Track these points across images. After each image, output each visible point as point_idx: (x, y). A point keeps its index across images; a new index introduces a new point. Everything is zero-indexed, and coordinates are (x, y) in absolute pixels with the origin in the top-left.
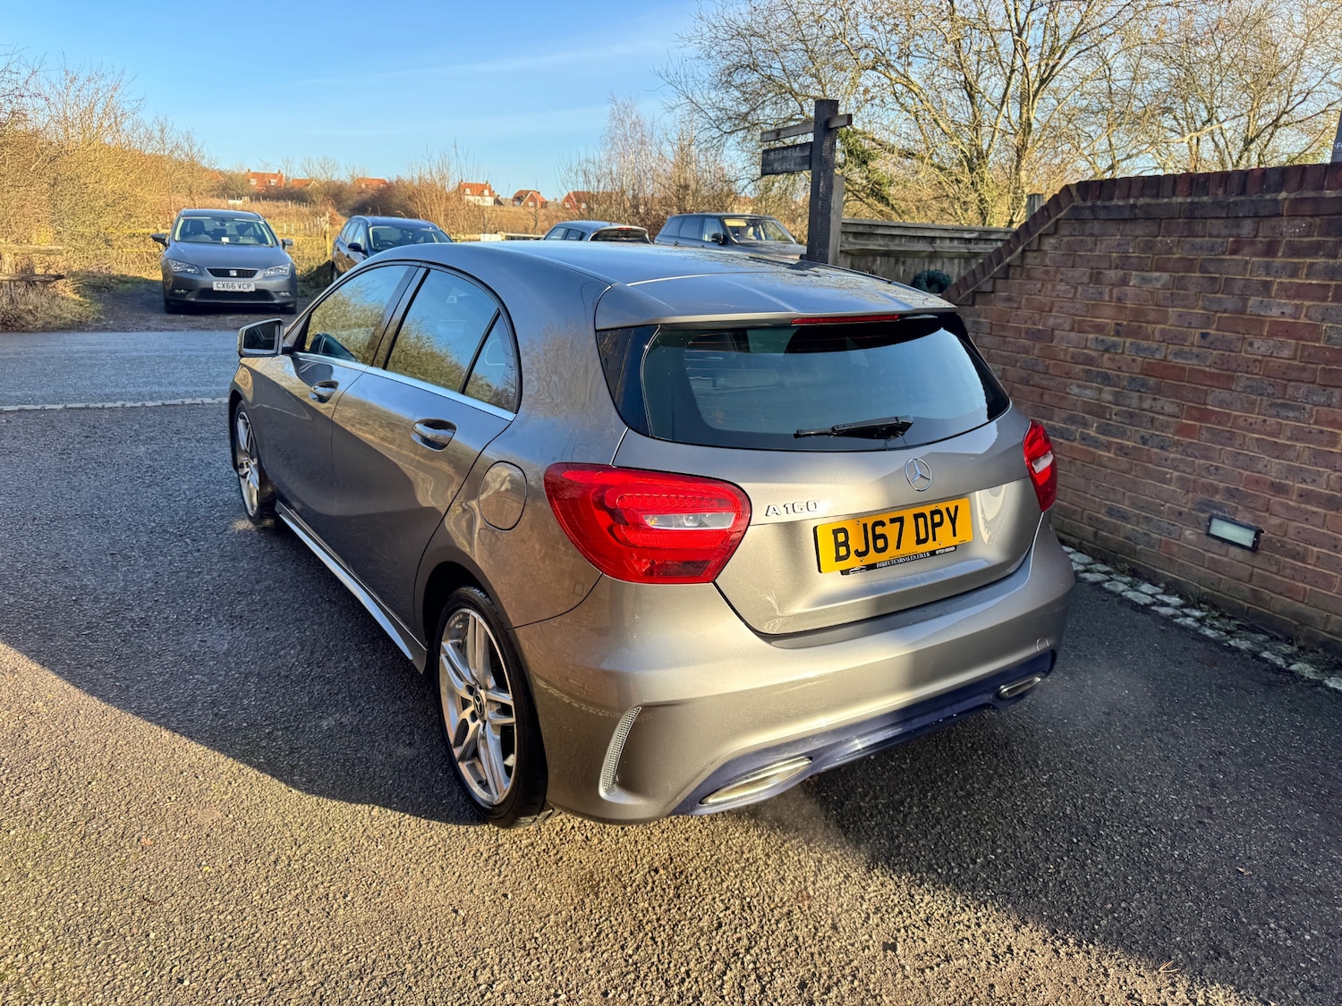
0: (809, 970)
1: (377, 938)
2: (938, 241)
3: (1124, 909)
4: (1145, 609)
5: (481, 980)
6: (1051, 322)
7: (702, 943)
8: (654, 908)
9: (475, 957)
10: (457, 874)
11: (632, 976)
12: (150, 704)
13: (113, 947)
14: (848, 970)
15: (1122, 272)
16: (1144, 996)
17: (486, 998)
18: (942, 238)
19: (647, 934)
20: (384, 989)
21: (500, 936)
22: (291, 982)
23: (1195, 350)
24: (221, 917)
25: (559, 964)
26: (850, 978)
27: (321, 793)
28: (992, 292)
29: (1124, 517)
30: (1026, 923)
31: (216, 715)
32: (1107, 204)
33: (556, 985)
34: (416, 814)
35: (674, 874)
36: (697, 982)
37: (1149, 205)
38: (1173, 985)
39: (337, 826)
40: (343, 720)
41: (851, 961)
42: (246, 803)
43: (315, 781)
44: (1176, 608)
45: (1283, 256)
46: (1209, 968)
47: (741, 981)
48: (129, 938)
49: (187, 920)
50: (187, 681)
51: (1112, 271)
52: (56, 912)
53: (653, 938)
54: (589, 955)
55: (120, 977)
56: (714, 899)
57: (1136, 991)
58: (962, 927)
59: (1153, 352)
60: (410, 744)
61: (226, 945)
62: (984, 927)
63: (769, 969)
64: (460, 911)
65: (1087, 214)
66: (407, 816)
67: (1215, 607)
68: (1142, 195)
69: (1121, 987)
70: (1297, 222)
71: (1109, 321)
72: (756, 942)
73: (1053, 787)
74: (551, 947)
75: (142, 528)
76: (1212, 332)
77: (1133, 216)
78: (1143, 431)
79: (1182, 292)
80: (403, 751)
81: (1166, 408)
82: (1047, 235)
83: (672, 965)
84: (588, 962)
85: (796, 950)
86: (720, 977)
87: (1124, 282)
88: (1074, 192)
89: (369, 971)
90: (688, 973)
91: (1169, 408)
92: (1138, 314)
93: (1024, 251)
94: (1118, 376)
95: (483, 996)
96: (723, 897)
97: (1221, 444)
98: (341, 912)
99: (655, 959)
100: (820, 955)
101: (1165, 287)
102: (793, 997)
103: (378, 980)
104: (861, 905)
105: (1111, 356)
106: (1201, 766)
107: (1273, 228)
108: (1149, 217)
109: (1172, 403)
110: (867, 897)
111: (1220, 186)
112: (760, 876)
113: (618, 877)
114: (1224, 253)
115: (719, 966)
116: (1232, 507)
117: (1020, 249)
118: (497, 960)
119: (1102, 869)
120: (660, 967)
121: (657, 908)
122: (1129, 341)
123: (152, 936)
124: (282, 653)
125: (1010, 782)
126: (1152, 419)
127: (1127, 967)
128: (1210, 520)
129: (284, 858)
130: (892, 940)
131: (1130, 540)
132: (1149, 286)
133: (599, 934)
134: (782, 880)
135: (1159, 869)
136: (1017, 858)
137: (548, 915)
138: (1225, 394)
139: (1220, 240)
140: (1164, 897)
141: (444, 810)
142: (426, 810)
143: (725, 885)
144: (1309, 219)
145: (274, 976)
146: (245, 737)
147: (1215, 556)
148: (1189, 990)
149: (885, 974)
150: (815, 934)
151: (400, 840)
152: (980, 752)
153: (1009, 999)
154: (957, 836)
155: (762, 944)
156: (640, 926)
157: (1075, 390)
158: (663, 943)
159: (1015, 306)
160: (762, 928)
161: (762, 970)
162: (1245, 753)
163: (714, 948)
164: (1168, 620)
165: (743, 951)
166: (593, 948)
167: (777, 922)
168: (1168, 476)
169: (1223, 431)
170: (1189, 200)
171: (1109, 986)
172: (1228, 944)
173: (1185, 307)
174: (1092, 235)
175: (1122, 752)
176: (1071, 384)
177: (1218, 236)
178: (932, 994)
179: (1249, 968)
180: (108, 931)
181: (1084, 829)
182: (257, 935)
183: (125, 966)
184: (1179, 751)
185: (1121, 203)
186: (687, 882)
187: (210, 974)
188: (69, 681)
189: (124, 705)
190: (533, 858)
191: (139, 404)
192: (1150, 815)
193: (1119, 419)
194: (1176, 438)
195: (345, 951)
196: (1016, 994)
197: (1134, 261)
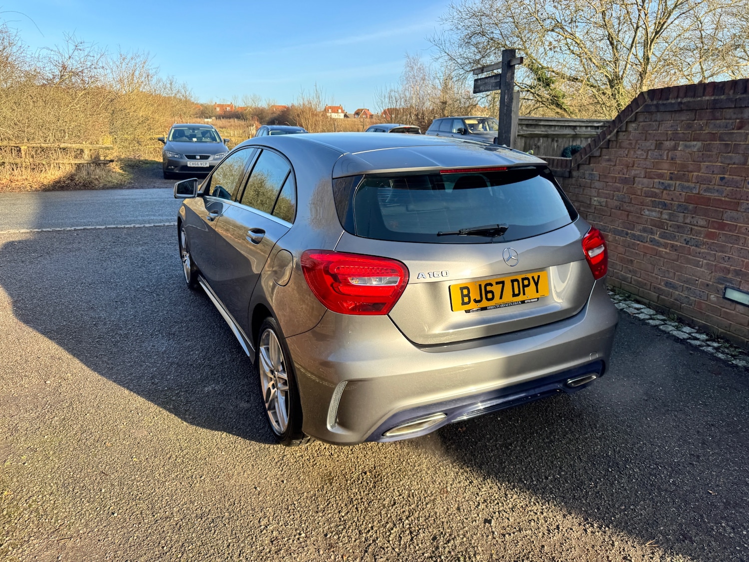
0: (439, 531)
1: (213, 499)
2: (578, 128)
3: (632, 509)
4: (683, 341)
5: (262, 523)
6: (633, 173)
7: (383, 512)
8: (360, 492)
9: (261, 512)
10: (260, 469)
11: (342, 527)
12: (122, 377)
13: (84, 495)
14: (461, 532)
15: (674, 142)
16: (634, 558)
17: (263, 533)
18: (580, 126)
19: (354, 506)
20: (212, 525)
21: (276, 502)
22: (167, 518)
23: (716, 187)
24: (138, 484)
25: (304, 518)
26: (461, 537)
27: (198, 425)
28: (600, 156)
29: (674, 287)
30: (570, 514)
31: (153, 383)
32: (665, 102)
33: (301, 529)
34: (244, 437)
35: (375, 476)
36: (376, 532)
37: (689, 102)
38: (653, 553)
39: (203, 441)
40: (216, 388)
41: (464, 527)
42: (160, 428)
43: (196, 418)
44: (703, 341)
46: (677, 546)
47: (401, 534)
48: (92, 491)
49: (121, 484)
50: (141, 366)
51: (668, 142)
52: (60, 476)
53: (357, 508)
54: (321, 515)
55: (85, 510)
56: (394, 490)
57: (629, 555)
58: (532, 513)
59: (691, 189)
60: (248, 401)
61: (138, 498)
62: (545, 514)
63: (417, 528)
64: (258, 488)
65: (653, 109)
66: (240, 438)
67: (727, 341)
68: (686, 96)
69: (620, 552)
71: (666, 171)
72: (413, 514)
73: (603, 440)
74: (302, 509)
75: (133, 289)
76: (726, 176)
77: (679, 109)
78: (685, 236)
79: (708, 153)
80: (244, 405)
81: (699, 222)
82: (631, 122)
83: (364, 523)
84: (320, 518)
85: (434, 520)
86: (389, 531)
87: (675, 148)
88: (646, 96)
89: (206, 515)
90: (372, 528)
91: (702, 223)
92: (683, 166)
93: (618, 132)
94: (671, 204)
95: (261, 532)
96: (399, 489)
97: (731, 243)
98: (198, 485)
99: (356, 519)
100: (447, 523)
101: (699, 151)
102: (428, 544)
103: (210, 520)
104: (476, 498)
105: (667, 192)
106: (698, 432)
108: (689, 109)
109: (702, 219)
110: (480, 494)
111: (731, 89)
112: (422, 479)
113: (344, 476)
114: (733, 129)
115: (390, 525)
116: (737, 281)
117: (615, 131)
118: (273, 514)
119: (623, 487)
120: (358, 523)
121: (362, 493)
122: (678, 183)
123: (103, 491)
124: (191, 353)
125: (577, 436)
126: (692, 229)
127: (627, 542)
128: (725, 289)
129: (174, 456)
130: (490, 518)
131: (678, 301)
132: (690, 150)
133: (328, 505)
134: (434, 482)
135: (659, 488)
136: (573, 477)
137: (303, 493)
138: (734, 214)
139: (731, 121)
140: (659, 504)
141: (259, 436)
142: (249, 436)
143: (401, 483)
145: (159, 514)
146: (165, 395)
147: (728, 310)
148: (661, 557)
149: (483, 536)
150: (447, 512)
151: (234, 450)
152: (563, 418)
153: (552, 554)
154: (540, 464)
155: (416, 515)
156: (351, 501)
157: (647, 213)
158: (362, 511)
159: (612, 164)
160: (418, 506)
161: (413, 529)
162: (728, 425)
163: (389, 515)
164: (696, 348)
165: (405, 518)
166: (324, 511)
167: (427, 504)
168: (701, 263)
169: (732, 235)
170: (713, 98)
171: (613, 551)
172: (693, 532)
173: (710, 162)
174: (656, 121)
175: (650, 422)
176: (644, 209)
177: (730, 119)
178: (507, 548)
179: (703, 547)
180: (83, 487)
181: (617, 464)
182: (154, 494)
183: (88, 504)
184: (686, 422)
185: (673, 101)
186: (381, 480)
187: (128, 511)
188: (85, 364)
189: (109, 377)
190: (301, 463)
191: (142, 226)
192: (660, 458)
193: (671, 229)
194: (705, 240)
195: (196, 504)
196: (556, 552)
197: (681, 135)
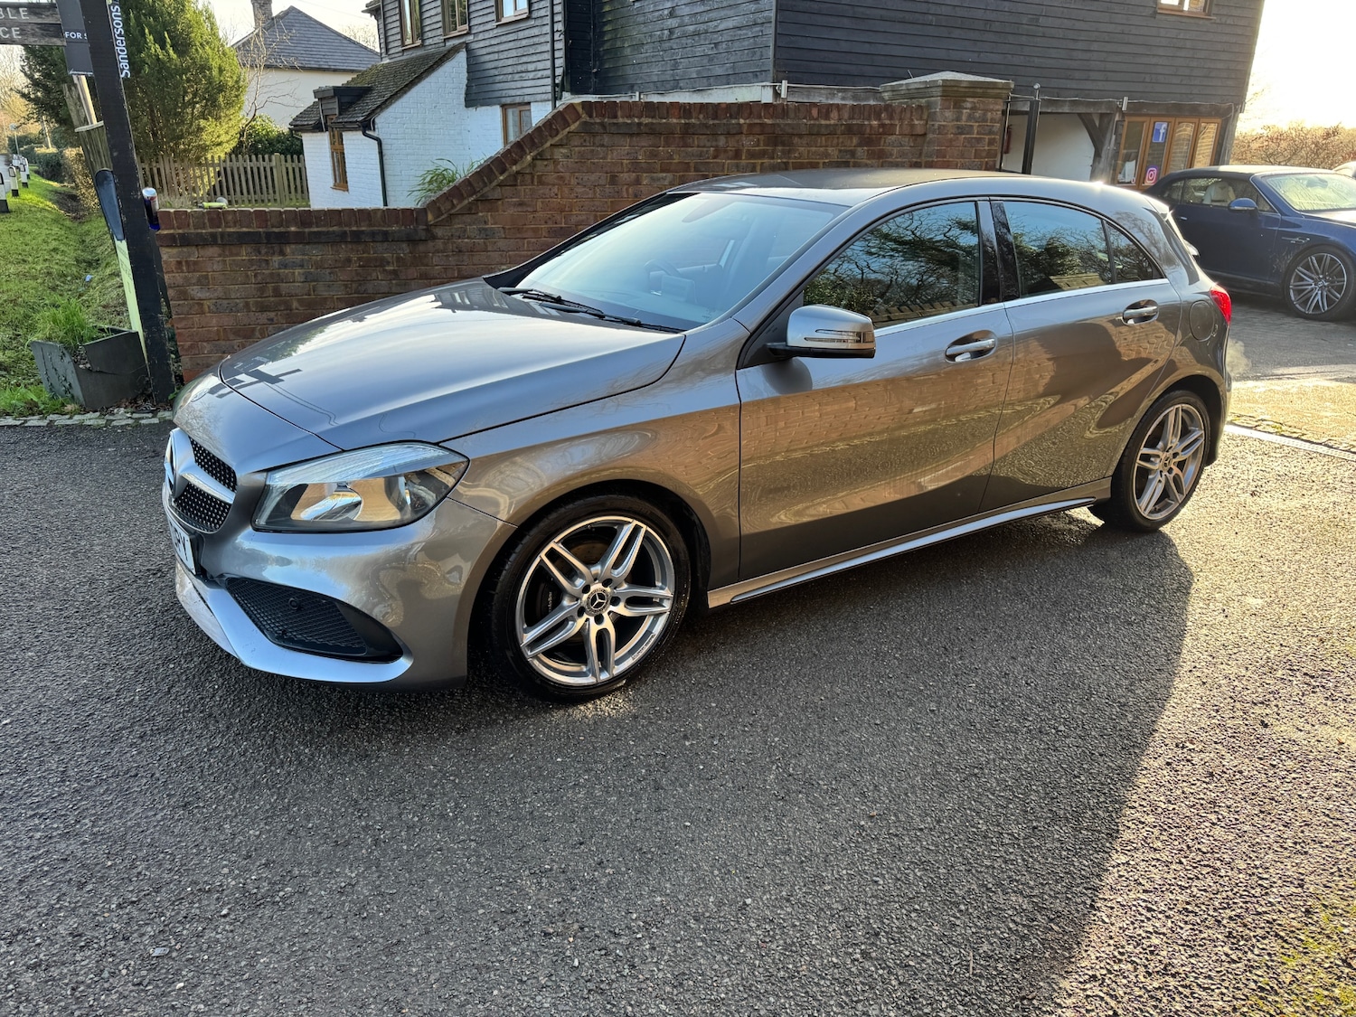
15: (634, 174)
28: (500, 199)
32: (614, 121)
45: (746, 159)
51: (626, 174)
65: (596, 129)
70: (751, 138)
77: (638, 132)
82: (560, 145)
87: (638, 182)
88: (580, 109)
93: (535, 158)
107: (738, 141)
108: (652, 131)
111: (700, 112)
114: (708, 158)
132: (658, 184)
139: (705, 149)
144: (757, 136)
159: (530, 209)
170: (682, 121)
174: (603, 146)
177: (703, 147)
185: (628, 121)
197: (643, 165)
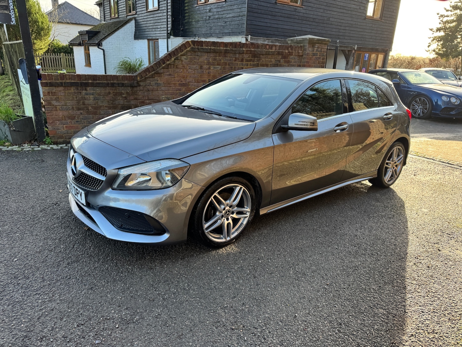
6: (188, 80)
15: (208, 66)
28: (163, 73)
32: (202, 47)
37: (214, 49)
45: (245, 62)
51: (205, 66)
65: (196, 50)
68: (211, 46)
70: (247, 55)
71: (206, 79)
77: (210, 51)
79: (224, 71)
82: (184, 55)
87: (209, 68)
88: (191, 43)
92: (214, 76)
93: (175, 60)
101: (220, 69)
107: (242, 56)
108: (215, 51)
111: (230, 46)
114: (233, 61)
132: (216, 69)
139: (232, 58)
144: (249, 54)
159: (173, 77)
170: (224, 48)
174: (198, 56)
177: (231, 57)
197: (211, 63)
